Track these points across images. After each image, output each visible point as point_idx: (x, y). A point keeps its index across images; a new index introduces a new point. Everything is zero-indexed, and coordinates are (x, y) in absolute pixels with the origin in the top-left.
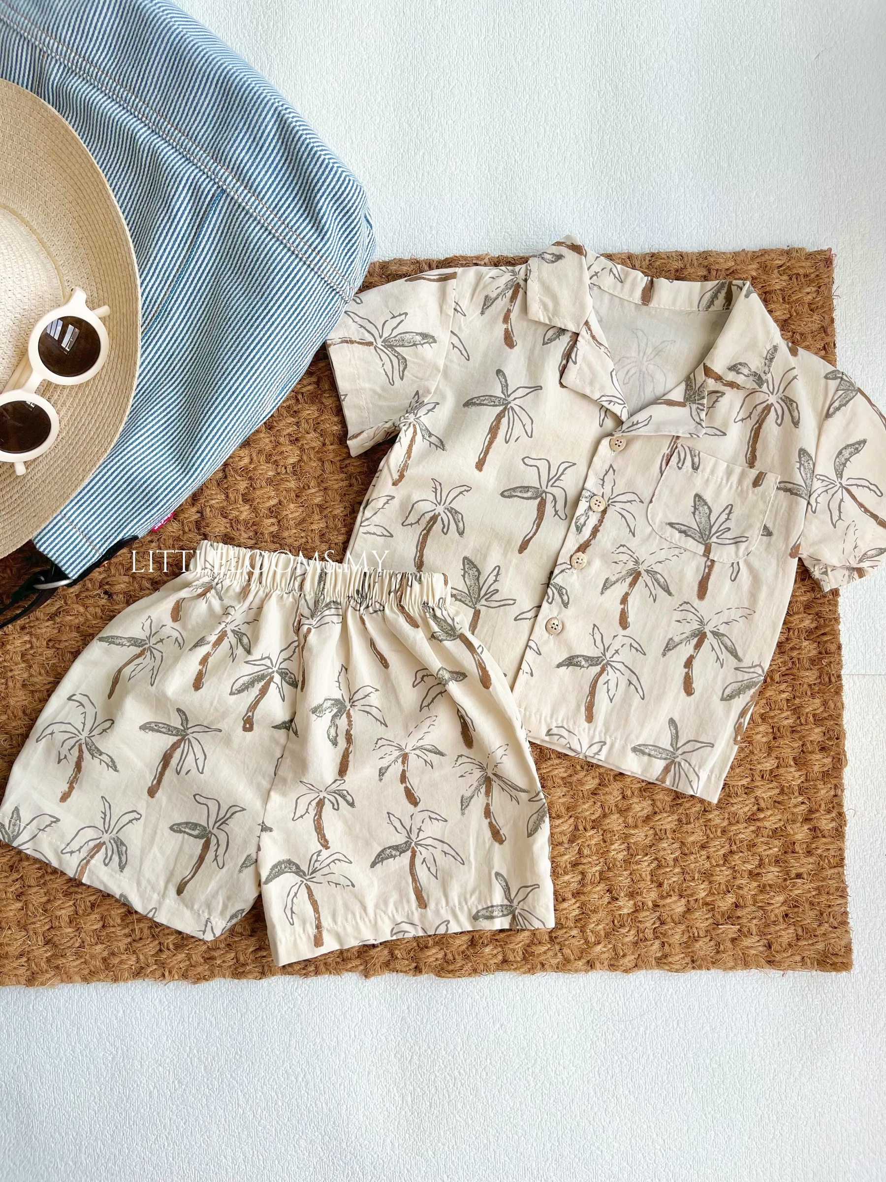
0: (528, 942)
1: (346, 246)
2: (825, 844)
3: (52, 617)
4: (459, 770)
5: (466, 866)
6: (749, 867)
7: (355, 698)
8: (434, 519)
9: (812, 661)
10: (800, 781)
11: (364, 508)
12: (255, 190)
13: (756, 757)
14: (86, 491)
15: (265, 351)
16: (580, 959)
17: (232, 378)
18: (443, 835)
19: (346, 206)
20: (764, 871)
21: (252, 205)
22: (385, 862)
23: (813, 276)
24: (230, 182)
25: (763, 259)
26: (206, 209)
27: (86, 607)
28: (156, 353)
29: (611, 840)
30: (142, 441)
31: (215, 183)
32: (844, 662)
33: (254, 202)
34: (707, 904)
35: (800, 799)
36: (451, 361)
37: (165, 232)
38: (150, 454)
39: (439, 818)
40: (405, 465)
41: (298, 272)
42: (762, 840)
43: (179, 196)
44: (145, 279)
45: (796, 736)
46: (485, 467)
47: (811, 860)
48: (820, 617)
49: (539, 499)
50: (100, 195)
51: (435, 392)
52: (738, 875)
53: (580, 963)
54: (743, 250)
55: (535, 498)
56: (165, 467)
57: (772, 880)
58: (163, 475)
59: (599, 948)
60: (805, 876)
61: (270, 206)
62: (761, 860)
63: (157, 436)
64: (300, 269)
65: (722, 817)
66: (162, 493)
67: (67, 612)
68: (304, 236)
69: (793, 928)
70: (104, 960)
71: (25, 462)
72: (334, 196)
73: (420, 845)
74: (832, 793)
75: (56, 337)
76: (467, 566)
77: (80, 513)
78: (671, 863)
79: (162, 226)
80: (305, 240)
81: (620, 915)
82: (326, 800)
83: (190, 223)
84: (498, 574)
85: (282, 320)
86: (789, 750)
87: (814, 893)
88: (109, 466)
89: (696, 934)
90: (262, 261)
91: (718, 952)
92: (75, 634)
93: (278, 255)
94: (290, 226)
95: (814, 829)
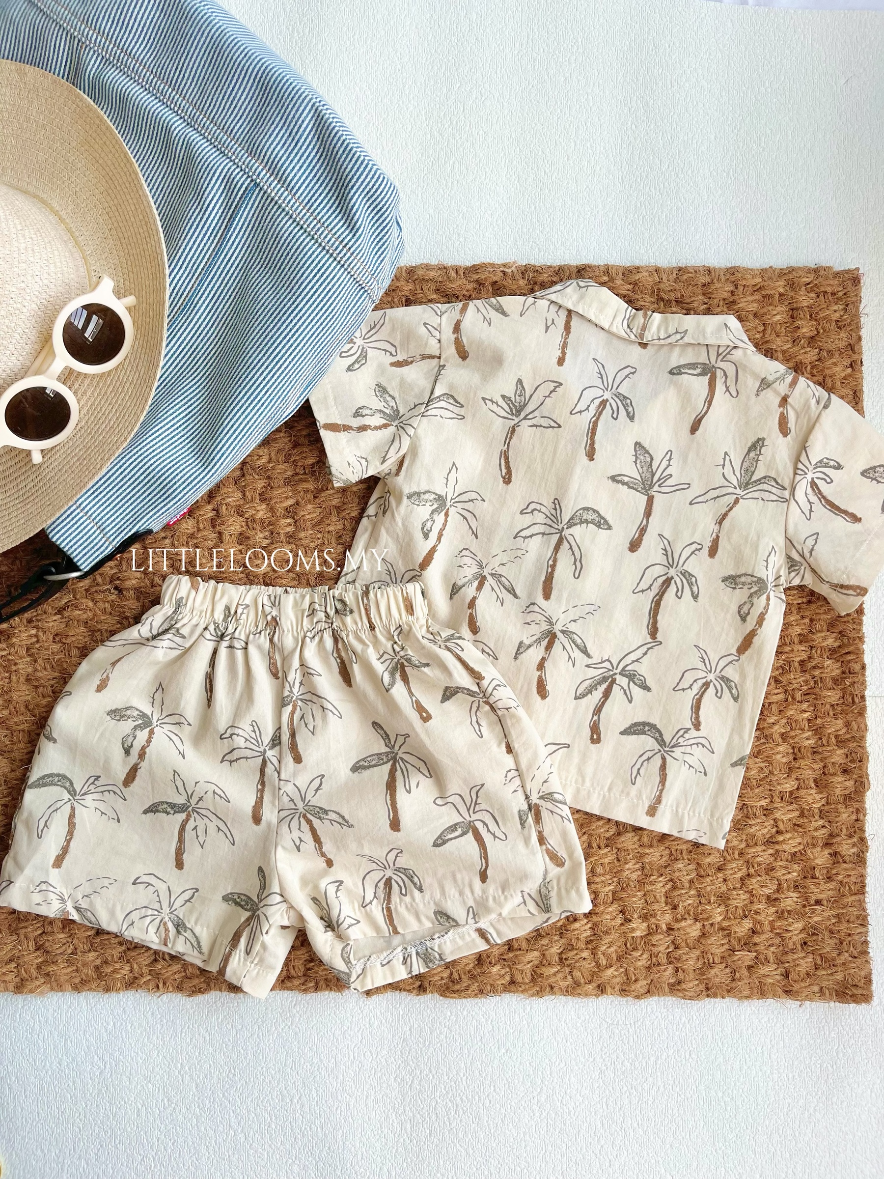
0: (537, 962)
1: (377, 244)
2: (846, 870)
3: (60, 611)
6: (767, 891)
9: (835, 681)
10: (820, 804)
12: (289, 185)
13: (776, 778)
14: (102, 482)
15: (291, 346)
16: (590, 982)
17: (256, 372)
19: (379, 204)
20: (783, 896)
21: (285, 199)
23: (840, 294)
24: (264, 176)
25: (791, 276)
26: (238, 202)
27: (95, 602)
28: (180, 346)
29: (625, 859)
30: (162, 434)
31: (248, 177)
32: (868, 683)
33: (286, 197)
34: (723, 929)
35: (821, 822)
37: (195, 224)
38: (169, 446)
41: (328, 267)
42: (781, 863)
43: (212, 189)
44: (173, 271)
45: (817, 757)
47: (831, 886)
48: (844, 636)
50: (132, 185)
52: (756, 900)
53: (591, 987)
54: (771, 267)
56: (184, 460)
57: (789, 905)
58: (182, 468)
59: (610, 972)
60: (825, 903)
61: (303, 201)
62: (779, 885)
63: (177, 429)
64: (330, 265)
65: (739, 838)
66: (179, 486)
67: (76, 607)
68: (336, 232)
69: (811, 956)
70: (97, 968)
71: (42, 451)
72: (368, 193)
74: (854, 817)
75: (80, 327)
77: (96, 504)
78: (687, 885)
79: (193, 218)
80: (336, 236)
81: (633, 937)
83: (221, 216)
85: (309, 316)
86: (810, 772)
87: (833, 921)
88: (127, 457)
89: (711, 961)
90: (292, 255)
91: (733, 980)
92: (83, 629)
93: (309, 250)
94: (322, 221)
95: (835, 854)
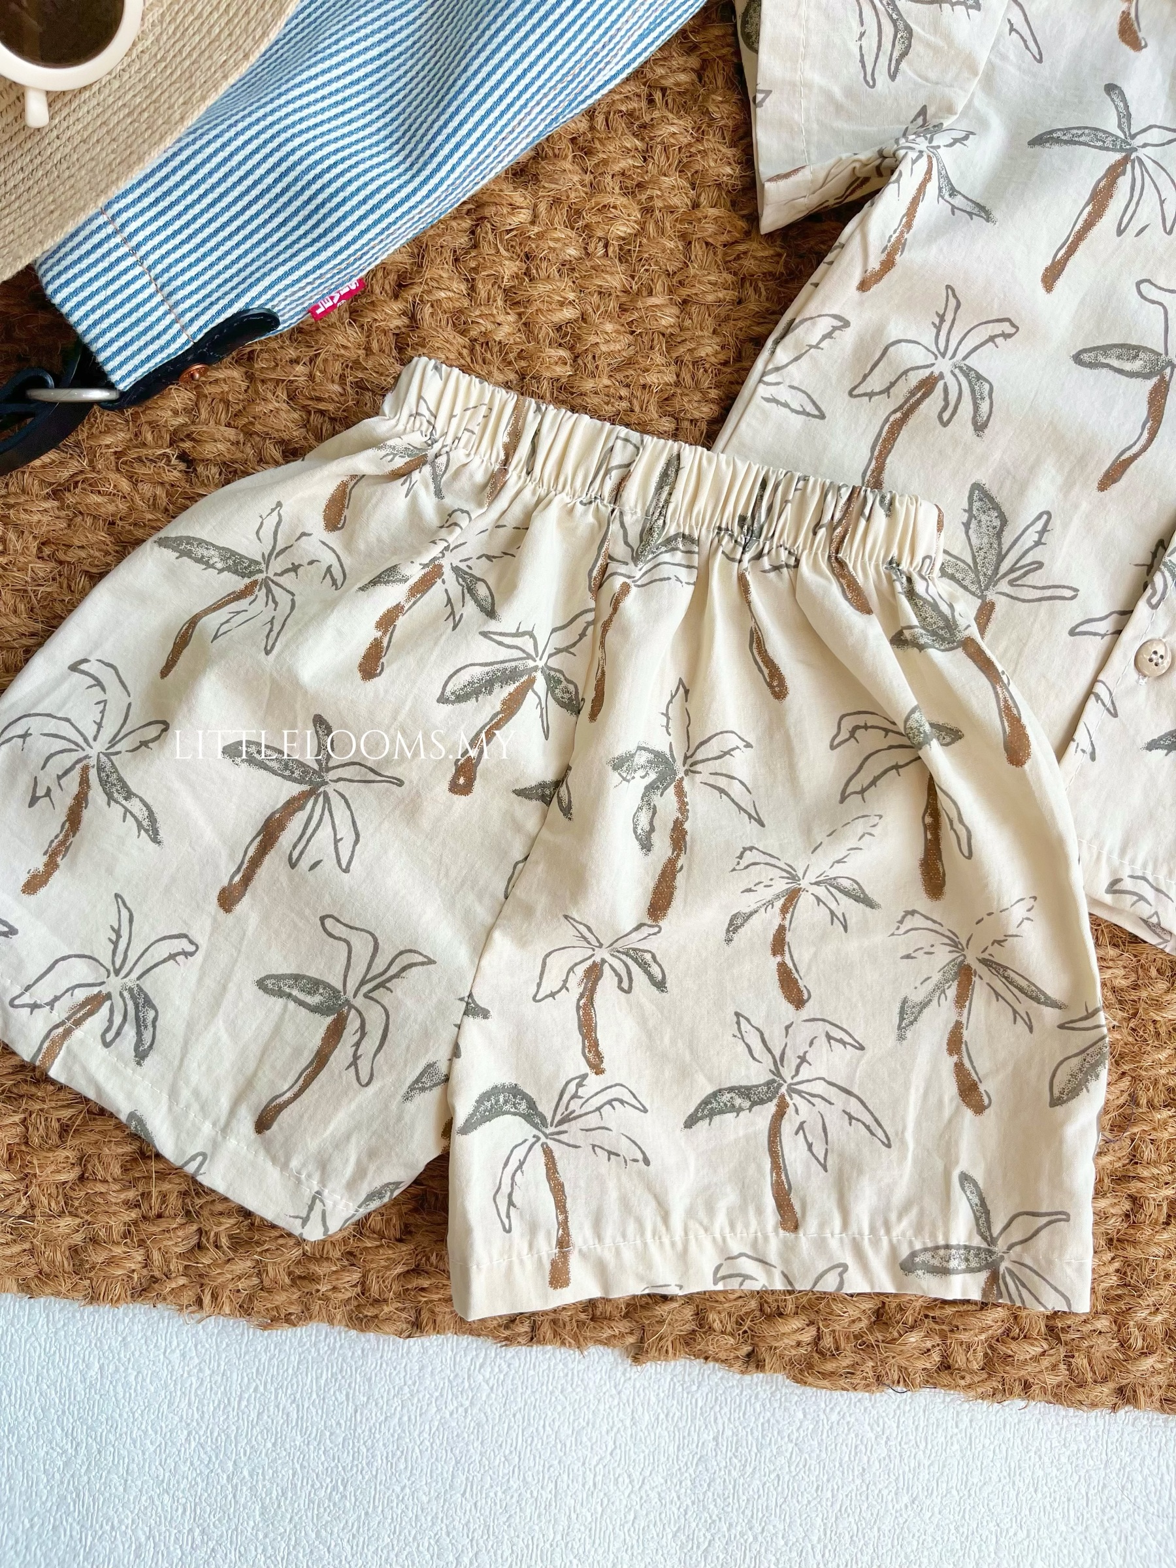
0: (999, 1331)
3: (57, 492)
4: (905, 944)
5: (894, 1152)
7: (700, 756)
8: (927, 385)
11: (777, 342)
16: (1105, 1380)
18: (851, 1077)
22: (717, 1119)
27: (134, 480)
36: (1004, 57)
39: (847, 1039)
40: (899, 239)
46: (1060, 284)
49: (1155, 380)
51: (964, 113)
53: (1106, 1389)
55: (1147, 376)
59: (1149, 1362)
67: (93, 486)
70: (74, 1251)
71: (48, 93)
73: (799, 1093)
76: (977, 505)
77: (158, 231)
82: (606, 967)
84: (1044, 530)
92: (102, 536)
